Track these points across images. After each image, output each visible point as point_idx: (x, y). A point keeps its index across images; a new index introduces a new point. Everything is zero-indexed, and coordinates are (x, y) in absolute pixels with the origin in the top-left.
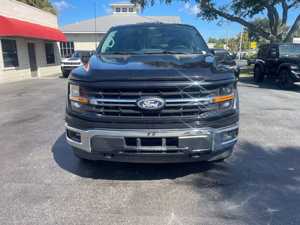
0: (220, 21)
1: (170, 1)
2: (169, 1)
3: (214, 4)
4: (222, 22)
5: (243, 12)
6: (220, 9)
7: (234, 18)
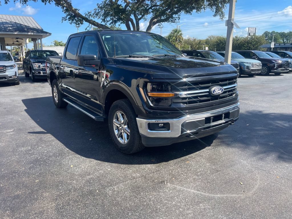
0: (88, 27)
1: (26, 2)
2: (24, 1)
3: (77, 10)
4: (89, 27)
5: (108, 20)
6: (86, 15)
7: (99, 25)
